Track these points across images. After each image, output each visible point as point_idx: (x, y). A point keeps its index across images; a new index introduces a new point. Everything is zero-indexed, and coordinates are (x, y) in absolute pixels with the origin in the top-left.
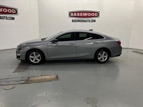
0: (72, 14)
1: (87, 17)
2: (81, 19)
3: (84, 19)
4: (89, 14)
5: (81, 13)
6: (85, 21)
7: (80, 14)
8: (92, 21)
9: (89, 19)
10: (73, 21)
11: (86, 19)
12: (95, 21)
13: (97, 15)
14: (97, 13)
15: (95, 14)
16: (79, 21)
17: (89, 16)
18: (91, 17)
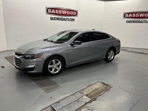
0: (50, 11)
1: (66, 15)
2: (61, 17)
3: (64, 17)
4: (68, 13)
5: (60, 10)
6: (64, 20)
7: (58, 11)
8: (71, 20)
9: (68, 18)
10: (52, 19)
11: (65, 17)
12: (73, 20)
13: (76, 13)
14: (75, 12)
15: (74, 13)
16: (58, 19)
17: (68, 14)
18: (70, 15)
